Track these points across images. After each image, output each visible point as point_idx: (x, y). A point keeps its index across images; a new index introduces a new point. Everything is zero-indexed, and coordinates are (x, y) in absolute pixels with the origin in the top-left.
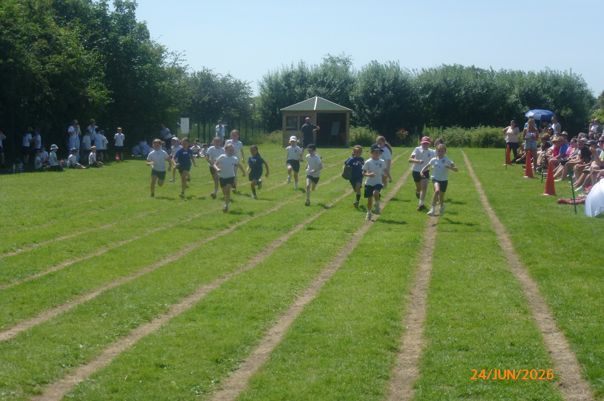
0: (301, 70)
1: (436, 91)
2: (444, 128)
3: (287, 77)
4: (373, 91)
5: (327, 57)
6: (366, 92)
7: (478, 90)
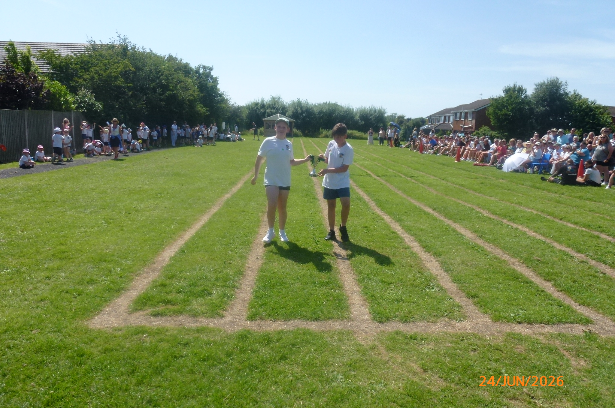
0: (263, 101)
1: (325, 113)
2: (329, 130)
3: (257, 104)
4: (297, 112)
5: (271, 97)
6: (293, 112)
7: (342, 113)
